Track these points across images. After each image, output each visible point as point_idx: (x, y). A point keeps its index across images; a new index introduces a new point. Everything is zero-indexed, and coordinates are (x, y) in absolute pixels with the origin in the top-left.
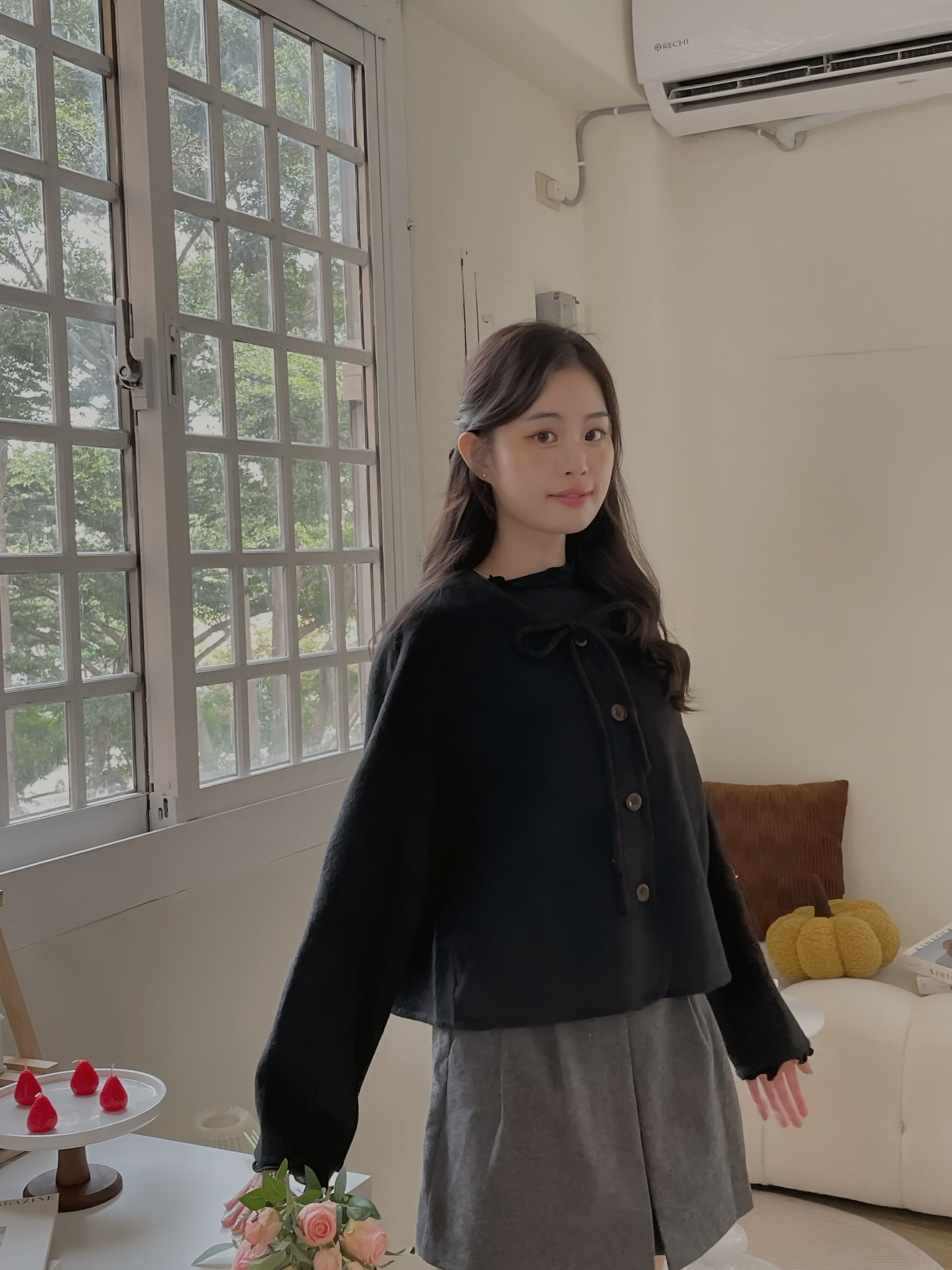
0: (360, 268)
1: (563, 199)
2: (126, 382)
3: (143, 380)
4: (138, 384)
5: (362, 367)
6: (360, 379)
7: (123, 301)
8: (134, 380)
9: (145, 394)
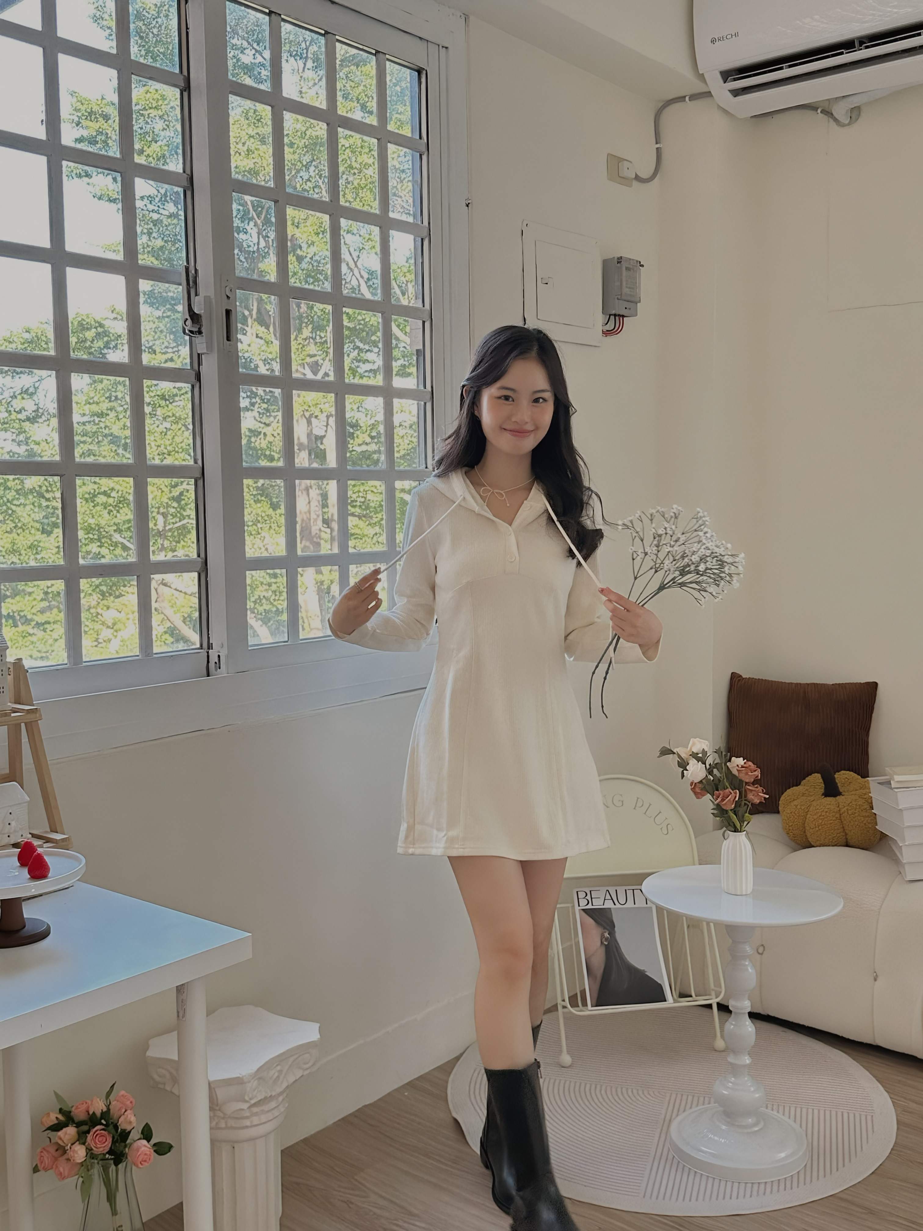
1: (634, 176)
2: (191, 332)
3: (203, 330)
4: (200, 332)
5: (421, 322)
6: (421, 332)
7: (186, 267)
8: (197, 329)
9: (204, 341)
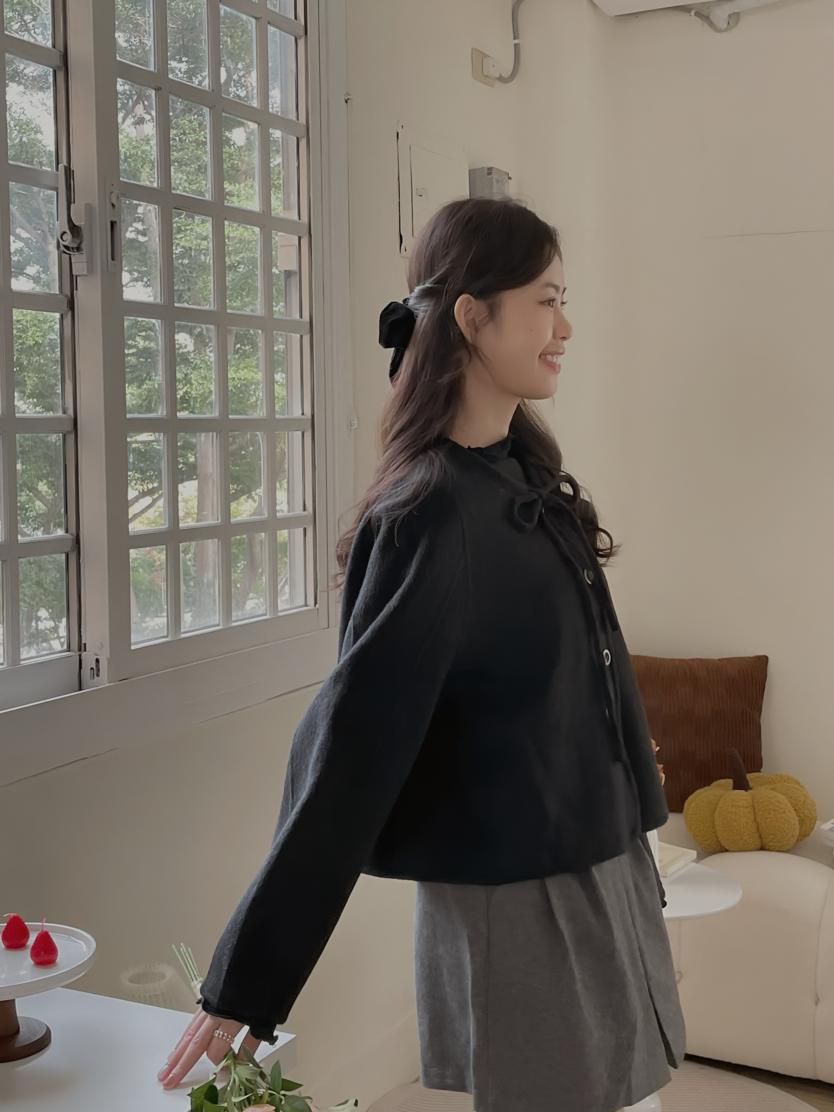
0: (298, 139)
1: (498, 76)
2: (66, 247)
3: (84, 246)
4: (78, 249)
5: (297, 237)
6: (295, 249)
7: (65, 167)
8: (75, 245)
9: (85, 260)
